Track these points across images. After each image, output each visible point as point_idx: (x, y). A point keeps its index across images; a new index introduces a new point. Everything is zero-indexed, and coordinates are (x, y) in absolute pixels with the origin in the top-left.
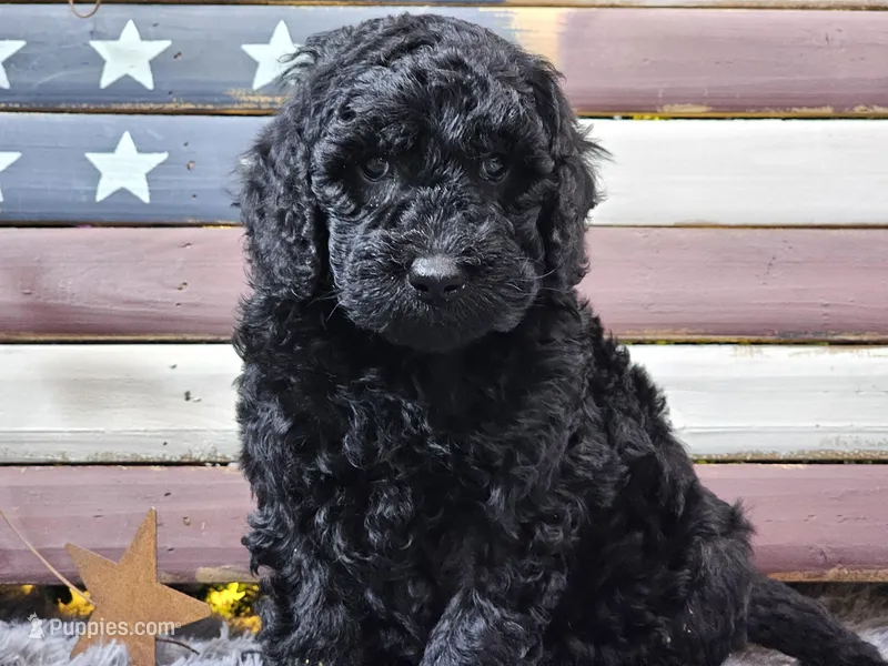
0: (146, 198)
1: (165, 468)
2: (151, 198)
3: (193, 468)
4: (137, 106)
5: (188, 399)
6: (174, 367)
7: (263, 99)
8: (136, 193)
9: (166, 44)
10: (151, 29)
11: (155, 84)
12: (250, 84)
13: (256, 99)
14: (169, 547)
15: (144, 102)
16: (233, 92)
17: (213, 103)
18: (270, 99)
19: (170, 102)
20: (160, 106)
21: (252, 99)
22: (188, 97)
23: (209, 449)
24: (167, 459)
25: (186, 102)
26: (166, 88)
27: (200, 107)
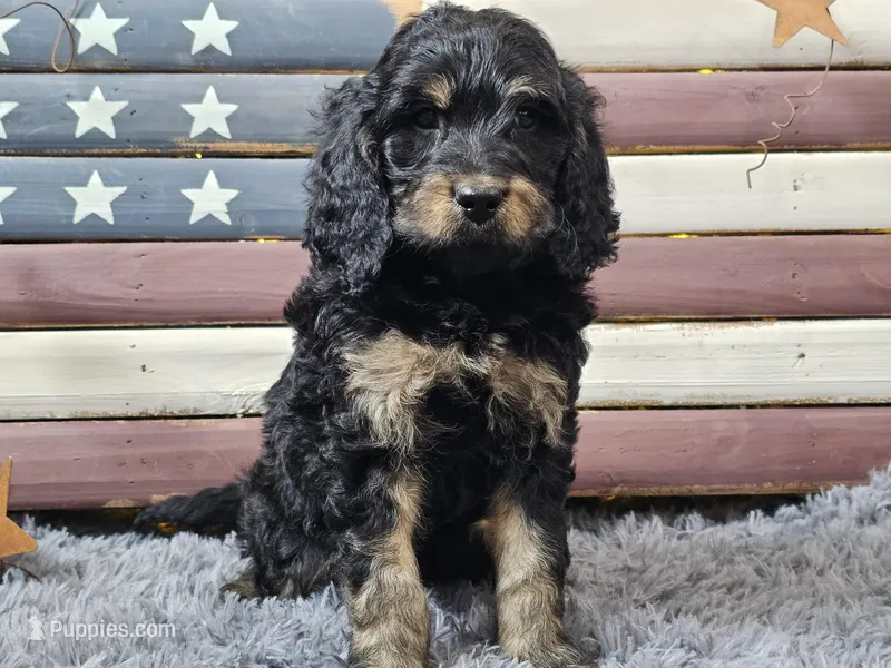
0: (111, 221)
1: (128, 422)
2: (115, 220)
3: (148, 422)
4: (104, 151)
5: (144, 370)
6: (134, 346)
7: (198, 145)
8: (103, 217)
9: (123, 104)
10: (113, 93)
11: (117, 134)
12: (188, 134)
13: (193, 145)
14: (131, 480)
15: (110, 148)
16: (175, 139)
17: (160, 148)
18: (203, 145)
19: (129, 147)
20: (121, 151)
21: (190, 145)
22: (141, 143)
23: (160, 408)
24: (129, 414)
25: (140, 148)
26: (125, 137)
27: (151, 151)
